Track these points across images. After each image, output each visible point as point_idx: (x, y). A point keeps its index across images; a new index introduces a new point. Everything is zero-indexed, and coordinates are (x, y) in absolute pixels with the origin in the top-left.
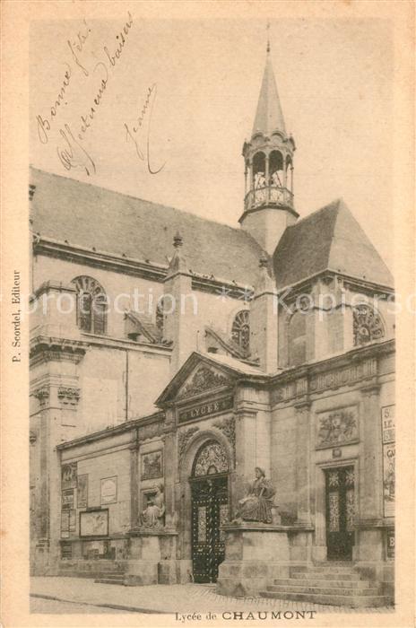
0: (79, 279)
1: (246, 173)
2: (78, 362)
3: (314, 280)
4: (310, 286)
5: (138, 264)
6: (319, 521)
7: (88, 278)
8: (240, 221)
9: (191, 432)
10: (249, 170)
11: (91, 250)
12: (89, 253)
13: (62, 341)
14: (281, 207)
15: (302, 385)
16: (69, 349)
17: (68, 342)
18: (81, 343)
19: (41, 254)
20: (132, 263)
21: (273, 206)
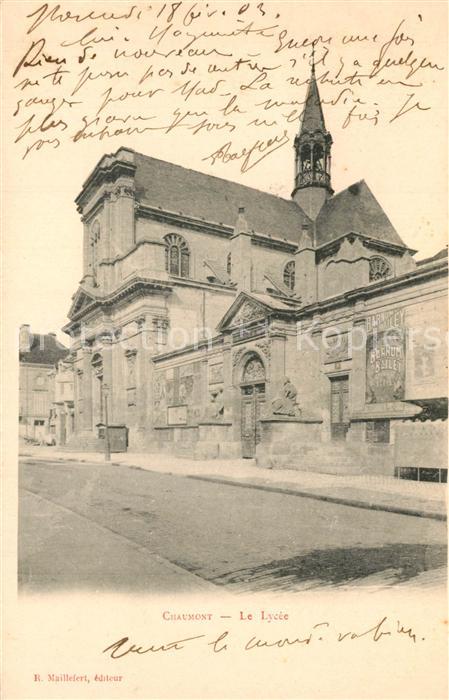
0: (170, 236)
1: (296, 160)
2: (167, 297)
3: (342, 239)
4: (339, 245)
5: (214, 226)
6: (325, 415)
7: (176, 235)
8: (293, 195)
9: (241, 351)
10: (299, 158)
11: (178, 214)
12: (177, 216)
13: (154, 281)
14: (322, 186)
15: (317, 319)
16: (159, 288)
17: (159, 282)
18: (167, 283)
19: (142, 216)
20: (208, 224)
21: (315, 185)
